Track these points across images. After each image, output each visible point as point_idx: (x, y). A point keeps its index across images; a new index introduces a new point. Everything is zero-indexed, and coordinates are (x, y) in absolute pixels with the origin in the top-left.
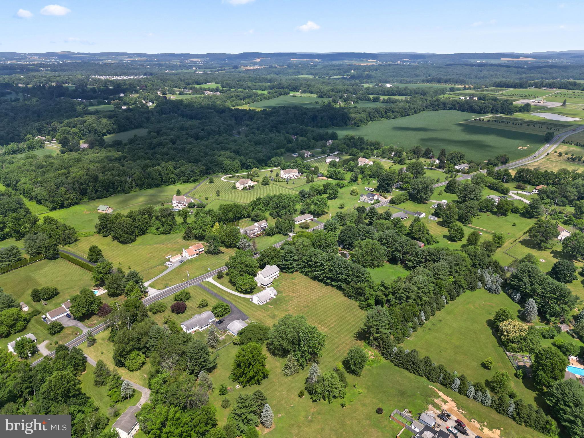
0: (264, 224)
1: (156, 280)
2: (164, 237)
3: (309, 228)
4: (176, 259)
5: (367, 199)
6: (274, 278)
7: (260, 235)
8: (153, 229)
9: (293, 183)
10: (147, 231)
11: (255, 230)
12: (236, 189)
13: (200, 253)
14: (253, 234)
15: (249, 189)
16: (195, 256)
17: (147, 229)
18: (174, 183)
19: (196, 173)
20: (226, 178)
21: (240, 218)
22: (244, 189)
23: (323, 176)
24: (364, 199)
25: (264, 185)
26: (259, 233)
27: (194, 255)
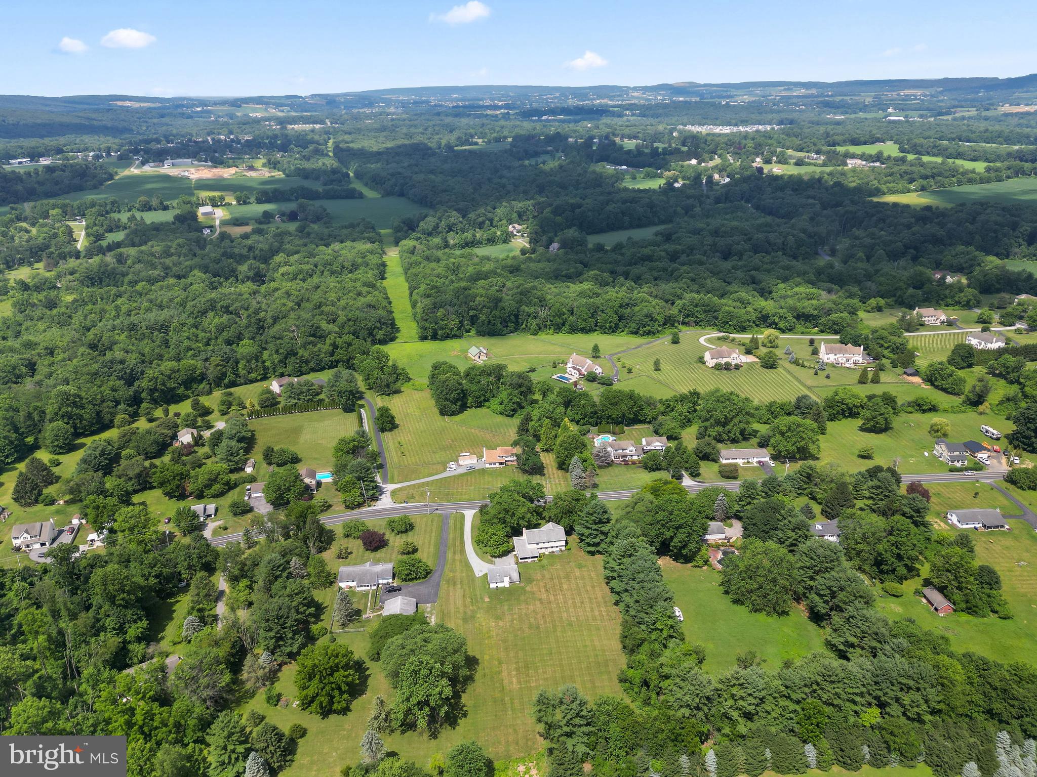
0: (658, 444)
1: (408, 486)
2: (500, 418)
3: (735, 478)
4: (468, 461)
5: (946, 454)
6: (550, 550)
7: (634, 463)
8: (494, 403)
9: (828, 377)
10: (486, 404)
11: (628, 451)
12: (704, 363)
13: (510, 463)
14: (623, 457)
15: (726, 369)
16: (497, 465)
17: (488, 400)
18: (613, 331)
19: (656, 320)
20: (709, 340)
21: (635, 421)
22: (718, 367)
23: (916, 373)
24: (941, 451)
25: (767, 368)
26: (635, 458)
27: (494, 464)
